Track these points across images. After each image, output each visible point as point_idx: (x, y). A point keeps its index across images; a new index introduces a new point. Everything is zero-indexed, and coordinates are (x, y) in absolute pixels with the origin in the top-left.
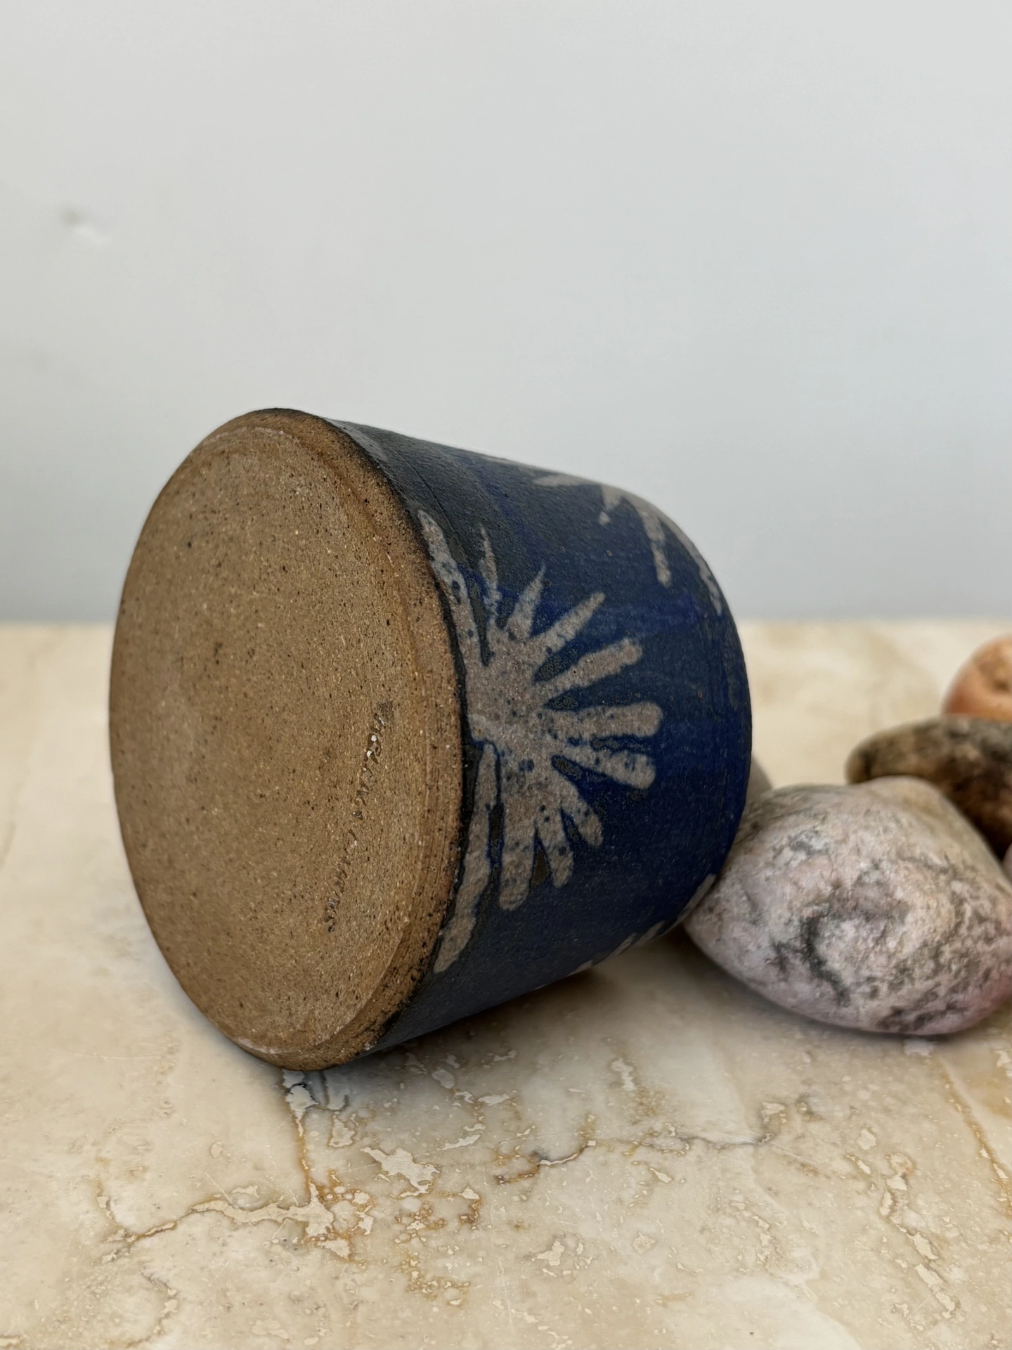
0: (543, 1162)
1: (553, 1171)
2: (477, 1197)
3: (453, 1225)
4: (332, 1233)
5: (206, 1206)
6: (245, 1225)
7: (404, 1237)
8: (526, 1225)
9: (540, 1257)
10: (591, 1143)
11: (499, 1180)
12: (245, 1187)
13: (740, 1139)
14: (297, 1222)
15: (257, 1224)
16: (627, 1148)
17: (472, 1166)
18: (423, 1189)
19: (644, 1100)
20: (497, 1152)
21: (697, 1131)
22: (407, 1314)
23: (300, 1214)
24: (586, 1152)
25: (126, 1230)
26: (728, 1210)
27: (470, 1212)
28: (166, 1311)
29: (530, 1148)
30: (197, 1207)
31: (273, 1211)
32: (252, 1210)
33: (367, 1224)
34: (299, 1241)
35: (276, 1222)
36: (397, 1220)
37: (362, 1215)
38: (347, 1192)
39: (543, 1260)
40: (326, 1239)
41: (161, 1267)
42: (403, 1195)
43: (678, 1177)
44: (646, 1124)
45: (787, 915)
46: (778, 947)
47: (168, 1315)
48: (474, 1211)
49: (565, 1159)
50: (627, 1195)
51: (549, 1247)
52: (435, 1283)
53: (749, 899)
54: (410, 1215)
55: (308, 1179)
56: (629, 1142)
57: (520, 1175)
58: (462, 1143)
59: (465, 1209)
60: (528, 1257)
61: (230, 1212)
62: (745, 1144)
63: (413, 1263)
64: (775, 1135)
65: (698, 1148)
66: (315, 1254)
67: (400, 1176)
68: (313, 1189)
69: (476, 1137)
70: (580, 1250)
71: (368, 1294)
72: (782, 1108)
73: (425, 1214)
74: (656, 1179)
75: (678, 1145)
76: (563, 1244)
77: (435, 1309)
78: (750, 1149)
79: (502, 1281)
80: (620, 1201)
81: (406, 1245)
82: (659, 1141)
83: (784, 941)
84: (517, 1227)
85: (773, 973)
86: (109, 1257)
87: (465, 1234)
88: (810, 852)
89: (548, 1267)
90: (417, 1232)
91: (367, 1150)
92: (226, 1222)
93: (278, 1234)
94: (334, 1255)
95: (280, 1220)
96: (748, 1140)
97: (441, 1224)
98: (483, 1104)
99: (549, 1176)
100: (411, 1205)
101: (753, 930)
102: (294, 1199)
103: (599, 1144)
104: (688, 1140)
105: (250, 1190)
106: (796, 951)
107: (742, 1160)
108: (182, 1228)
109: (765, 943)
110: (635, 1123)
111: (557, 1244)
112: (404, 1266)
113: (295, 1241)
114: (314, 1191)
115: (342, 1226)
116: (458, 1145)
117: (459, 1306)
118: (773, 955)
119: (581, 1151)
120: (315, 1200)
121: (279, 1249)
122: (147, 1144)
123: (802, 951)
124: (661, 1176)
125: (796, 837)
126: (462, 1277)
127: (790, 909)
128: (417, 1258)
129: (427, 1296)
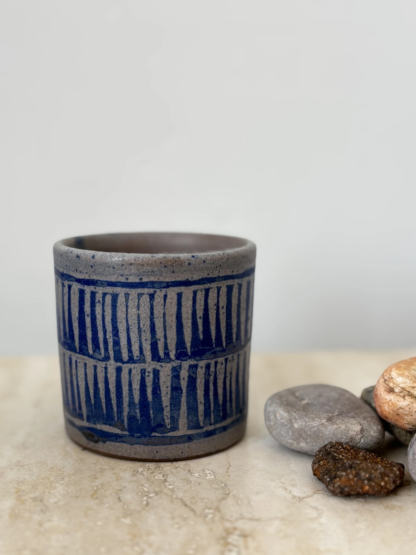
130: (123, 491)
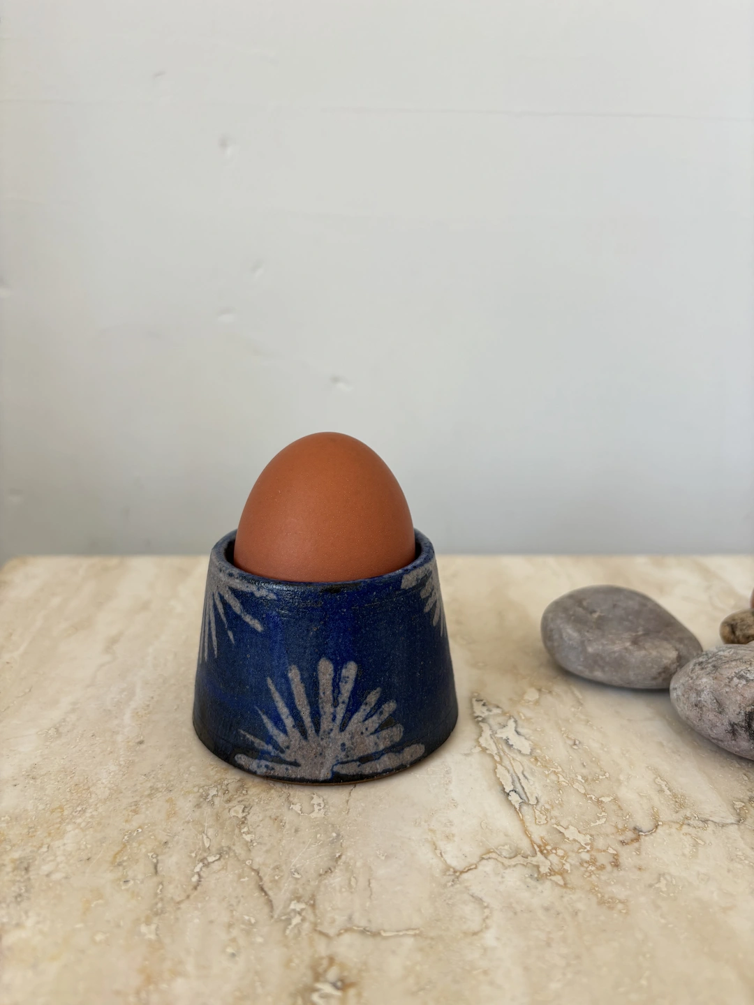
0: (641, 833)
1: (647, 838)
2: (615, 852)
3: (609, 868)
4: (552, 872)
5: (488, 856)
6: (509, 866)
7: (587, 874)
8: (643, 868)
9: (657, 886)
10: (660, 823)
11: (623, 843)
12: (504, 846)
13: (729, 821)
14: (534, 866)
15: (515, 866)
16: (678, 826)
17: (607, 835)
18: (588, 848)
19: (677, 800)
20: (616, 827)
21: (707, 817)
22: (602, 918)
23: (534, 860)
24: (659, 827)
25: (454, 869)
26: (737, 860)
27: (614, 860)
28: (486, 914)
29: (632, 826)
30: (484, 856)
31: (519, 859)
32: (510, 858)
33: (567, 867)
34: (538, 875)
35: (523, 865)
36: (581, 864)
37: (564, 862)
38: (553, 849)
39: (658, 888)
40: (551, 875)
41: (476, 890)
42: (580, 851)
43: (708, 842)
44: (683, 812)
45: (738, 710)
46: (732, 725)
47: (487, 917)
48: (617, 860)
49: (651, 832)
50: (687, 851)
51: (659, 881)
52: (610, 900)
53: (717, 701)
54: (586, 862)
55: (532, 842)
56: (678, 823)
57: (632, 840)
58: (598, 823)
59: (612, 859)
60: (651, 886)
61: (500, 859)
62: (732, 824)
63: (597, 889)
64: (745, 819)
65: (711, 827)
66: (548, 884)
67: (575, 840)
68: (536, 847)
69: (604, 820)
70: (674, 882)
71: (580, 906)
72: (743, 804)
73: (593, 861)
74: (697, 843)
75: (701, 824)
76: (666, 879)
77: (616, 915)
78: (736, 826)
79: (642, 899)
80: (684, 855)
81: (589, 879)
82: (691, 822)
83: (737, 722)
84: (640, 869)
85: (729, 736)
86: (450, 884)
87: (616, 873)
88: (748, 680)
89: (662, 892)
90: (593, 872)
91: (555, 826)
92: (500, 865)
93: (527, 872)
94: (557, 884)
95: (525, 864)
96: (734, 822)
97: (602, 868)
98: (602, 801)
99: (646, 840)
100: (586, 856)
101: (720, 716)
102: (529, 853)
103: (664, 824)
104: (705, 821)
105: (507, 847)
106: (742, 727)
107: (733, 831)
108: (480, 868)
109: (726, 722)
110: (677, 812)
111: (662, 878)
112: (593, 890)
113: (536, 876)
114: (537, 849)
115: (556, 868)
116: (597, 824)
117: (626, 913)
118: (730, 728)
119: (656, 827)
120: (539, 853)
121: (529, 880)
122: (450, 822)
123: (745, 727)
124: (699, 841)
125: (739, 672)
126: (622, 896)
127: (740, 707)
128: (597, 886)
129: (609, 908)
130: (169, 846)
